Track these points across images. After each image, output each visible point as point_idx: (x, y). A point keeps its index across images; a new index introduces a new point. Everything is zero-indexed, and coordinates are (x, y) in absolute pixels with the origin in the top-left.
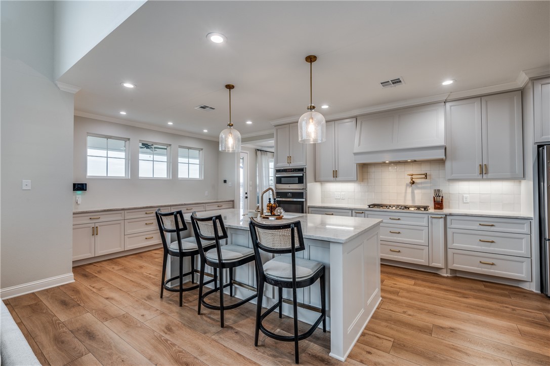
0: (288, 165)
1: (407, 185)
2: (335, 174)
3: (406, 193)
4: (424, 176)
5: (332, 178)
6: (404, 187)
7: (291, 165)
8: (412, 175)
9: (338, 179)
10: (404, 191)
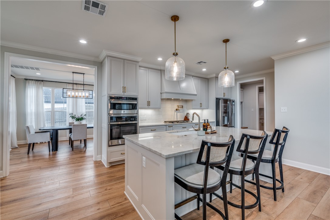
0: (123, 94)
1: (175, 111)
2: (149, 103)
3: (174, 115)
4: (182, 107)
5: (146, 106)
6: (174, 112)
7: (125, 94)
8: (178, 106)
9: (150, 107)
10: (174, 114)
